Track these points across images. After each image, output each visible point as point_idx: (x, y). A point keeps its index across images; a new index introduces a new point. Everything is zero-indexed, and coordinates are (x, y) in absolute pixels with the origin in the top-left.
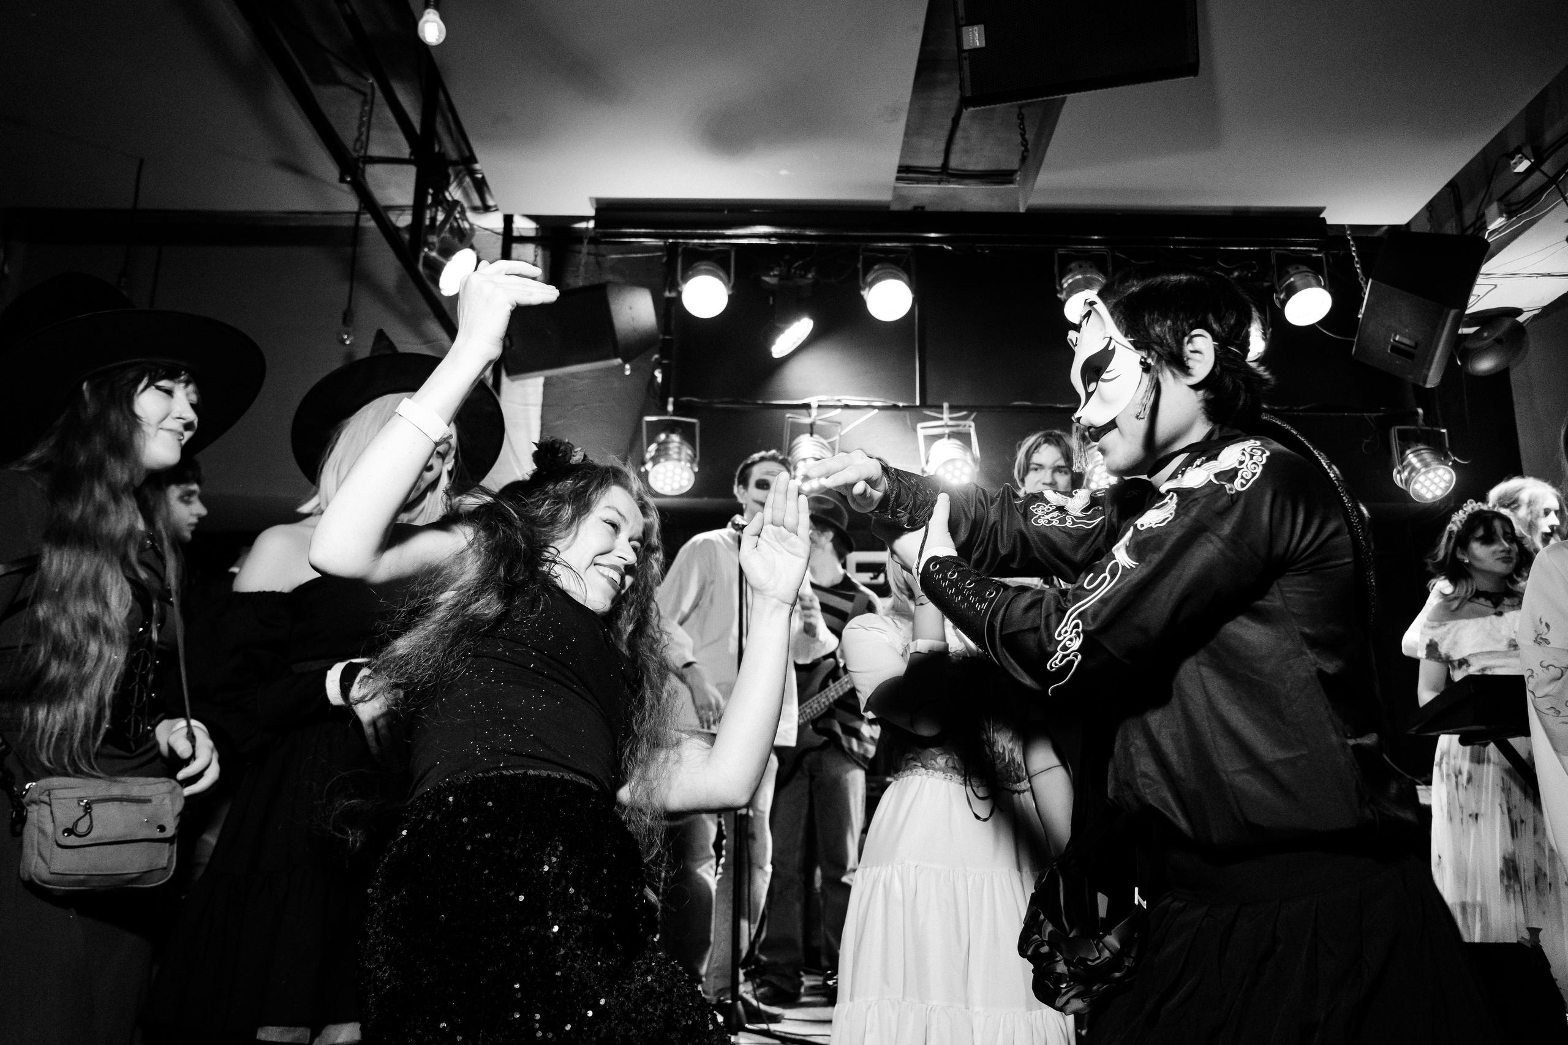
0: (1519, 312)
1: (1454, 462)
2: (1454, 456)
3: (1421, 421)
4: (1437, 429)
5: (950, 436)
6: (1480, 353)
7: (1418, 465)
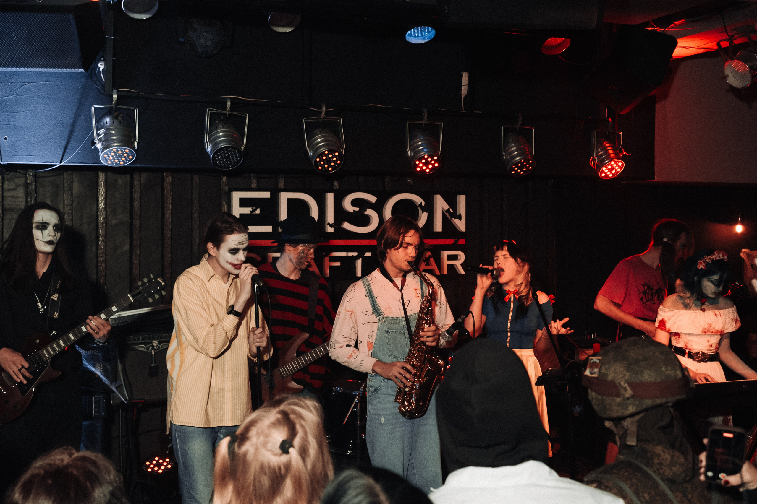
1: (624, 155)
2: (625, 151)
4: (617, 132)
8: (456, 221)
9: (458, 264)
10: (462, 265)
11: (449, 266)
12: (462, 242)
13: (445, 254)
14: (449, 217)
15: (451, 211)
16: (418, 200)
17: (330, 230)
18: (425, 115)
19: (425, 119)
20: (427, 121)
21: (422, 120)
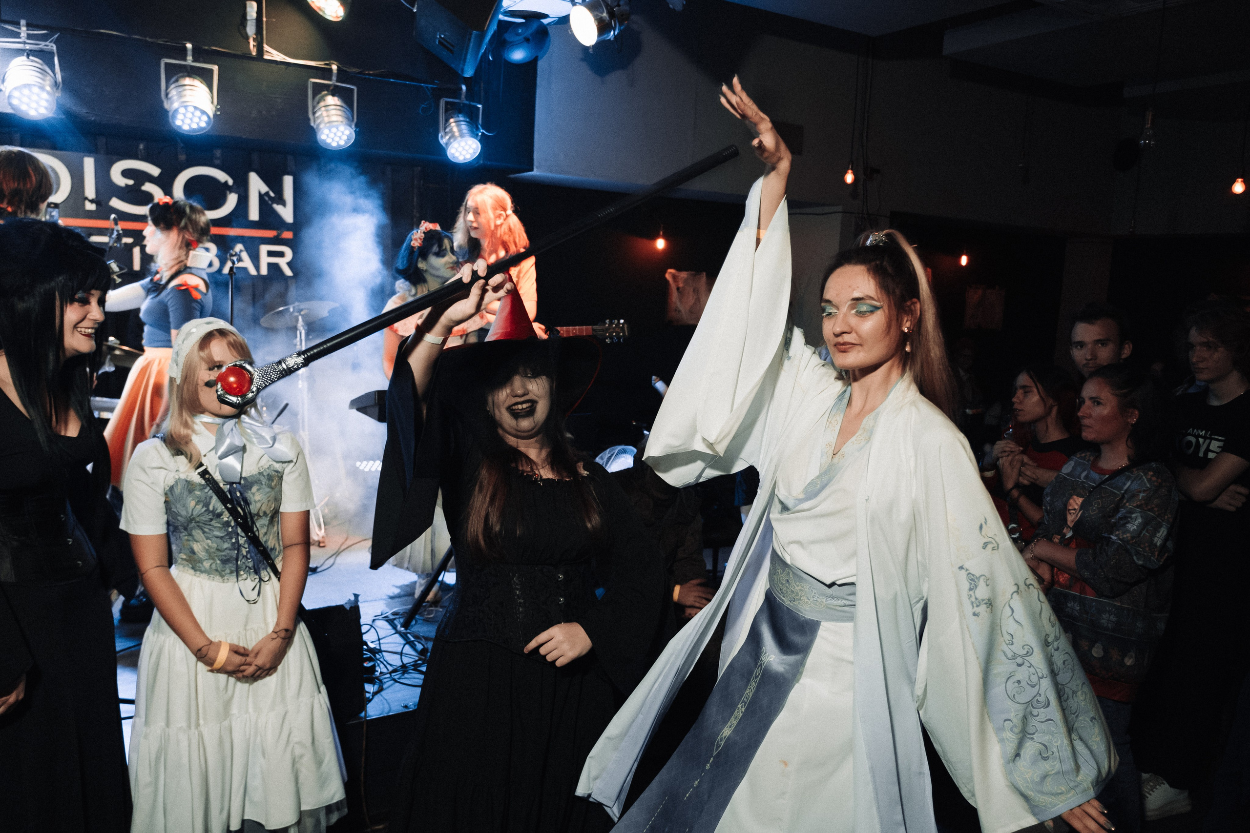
0: (546, 16)
1: (483, 133)
2: (483, 129)
3: (463, 97)
4: (474, 104)
5: (30, 53)
6: (514, 45)
7: (457, 134)
8: (278, 208)
9: (283, 262)
10: (289, 264)
11: (270, 265)
12: (288, 235)
13: (264, 249)
14: (270, 202)
15: (272, 194)
16: (221, 176)
17: (90, 207)
18: (190, 53)
19: (190, 58)
20: (193, 61)
21: (185, 60)
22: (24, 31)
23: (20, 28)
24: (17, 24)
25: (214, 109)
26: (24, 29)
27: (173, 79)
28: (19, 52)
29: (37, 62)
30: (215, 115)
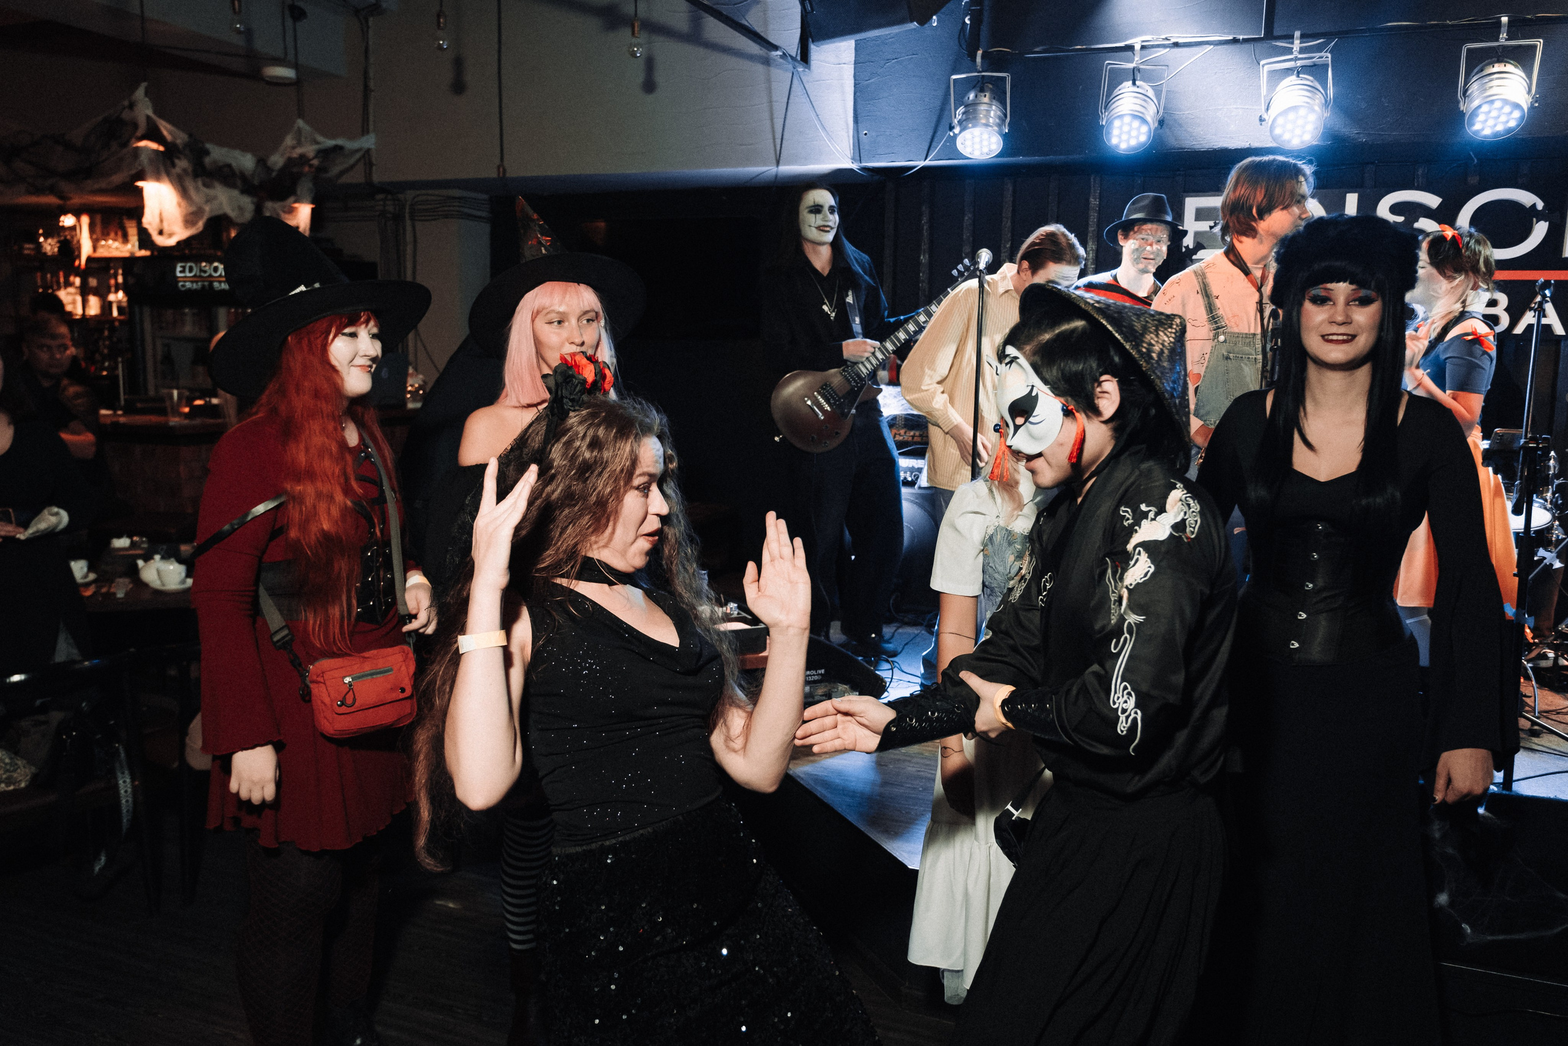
5: (1299, 71)
16: (1526, 198)
18: (1504, 29)
19: (1503, 35)
20: (1506, 40)
21: (1497, 40)
22: (1297, 44)
23: (1292, 43)
24: (1290, 37)
25: (1531, 100)
26: (1297, 42)
27: (1476, 70)
28: (1288, 71)
29: (1308, 79)
30: (1532, 108)
